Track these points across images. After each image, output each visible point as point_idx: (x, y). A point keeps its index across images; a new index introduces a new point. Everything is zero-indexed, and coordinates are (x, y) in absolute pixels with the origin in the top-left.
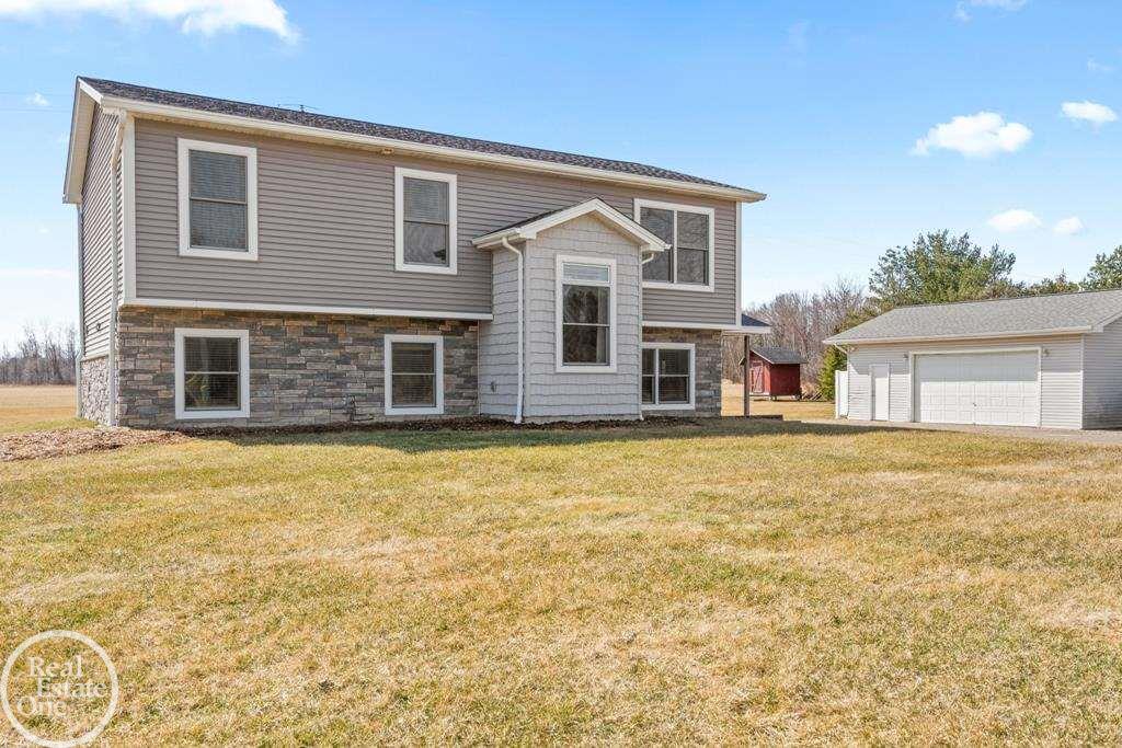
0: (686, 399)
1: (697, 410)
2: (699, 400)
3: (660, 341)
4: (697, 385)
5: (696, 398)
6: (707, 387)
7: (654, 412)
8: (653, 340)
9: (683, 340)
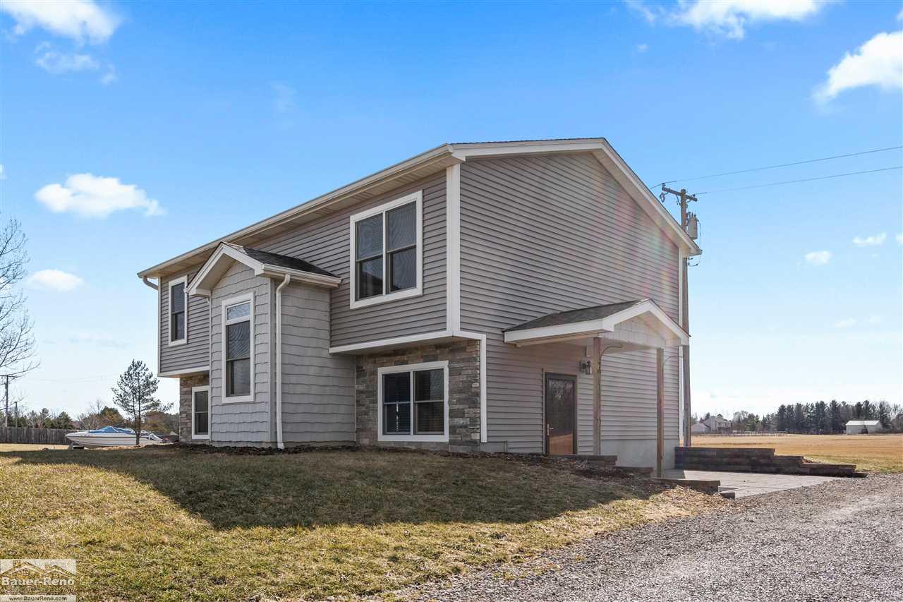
0: (440, 429)
1: (451, 442)
2: (453, 430)
3: (413, 362)
4: (451, 411)
5: (450, 427)
6: (461, 414)
7: (410, 443)
8: (406, 363)
9: (435, 359)
